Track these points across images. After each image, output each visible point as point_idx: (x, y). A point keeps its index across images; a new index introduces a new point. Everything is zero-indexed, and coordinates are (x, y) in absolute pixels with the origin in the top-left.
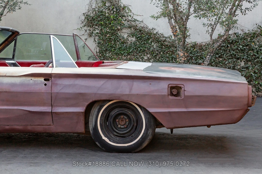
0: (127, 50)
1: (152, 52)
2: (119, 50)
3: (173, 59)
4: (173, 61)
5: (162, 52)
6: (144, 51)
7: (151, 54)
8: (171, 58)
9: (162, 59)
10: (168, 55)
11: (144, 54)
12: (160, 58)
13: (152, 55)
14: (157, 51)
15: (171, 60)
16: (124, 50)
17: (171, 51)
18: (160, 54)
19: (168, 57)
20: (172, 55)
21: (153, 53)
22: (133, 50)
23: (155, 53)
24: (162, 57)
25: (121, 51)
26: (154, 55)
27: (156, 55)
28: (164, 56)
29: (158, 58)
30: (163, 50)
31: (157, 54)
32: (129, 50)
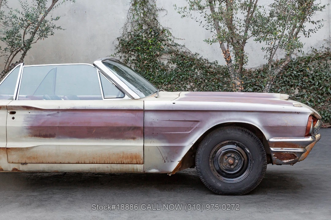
0: (168, 78)
1: (195, 80)
2: (158, 79)
3: (220, 87)
4: (220, 89)
5: (207, 80)
6: (187, 79)
7: (194, 82)
8: (217, 87)
9: (207, 87)
10: (213, 83)
11: (187, 83)
12: (204, 86)
13: (196, 84)
14: (202, 78)
15: (217, 89)
16: (165, 78)
17: (216, 79)
18: (205, 82)
19: (213, 86)
20: (218, 83)
21: (197, 81)
22: (174, 78)
23: (200, 81)
24: (208, 86)
25: (160, 79)
26: (197, 84)
27: (200, 83)
28: (210, 85)
29: (202, 87)
30: (208, 78)
31: (202, 82)
32: (169, 78)
